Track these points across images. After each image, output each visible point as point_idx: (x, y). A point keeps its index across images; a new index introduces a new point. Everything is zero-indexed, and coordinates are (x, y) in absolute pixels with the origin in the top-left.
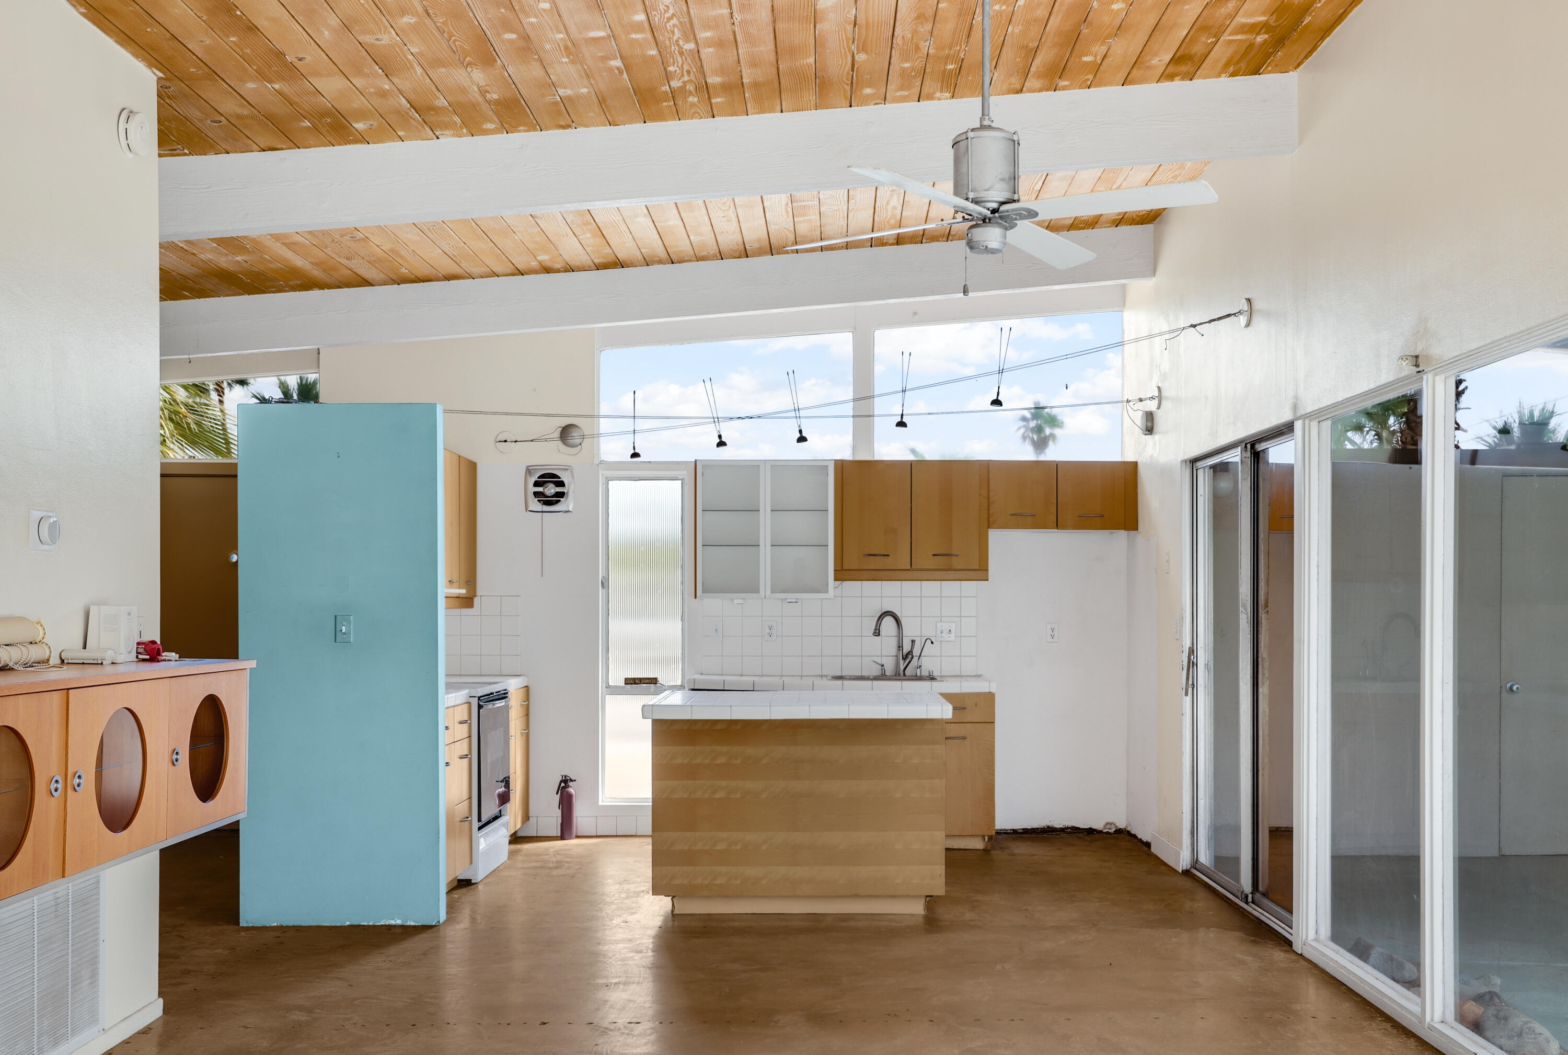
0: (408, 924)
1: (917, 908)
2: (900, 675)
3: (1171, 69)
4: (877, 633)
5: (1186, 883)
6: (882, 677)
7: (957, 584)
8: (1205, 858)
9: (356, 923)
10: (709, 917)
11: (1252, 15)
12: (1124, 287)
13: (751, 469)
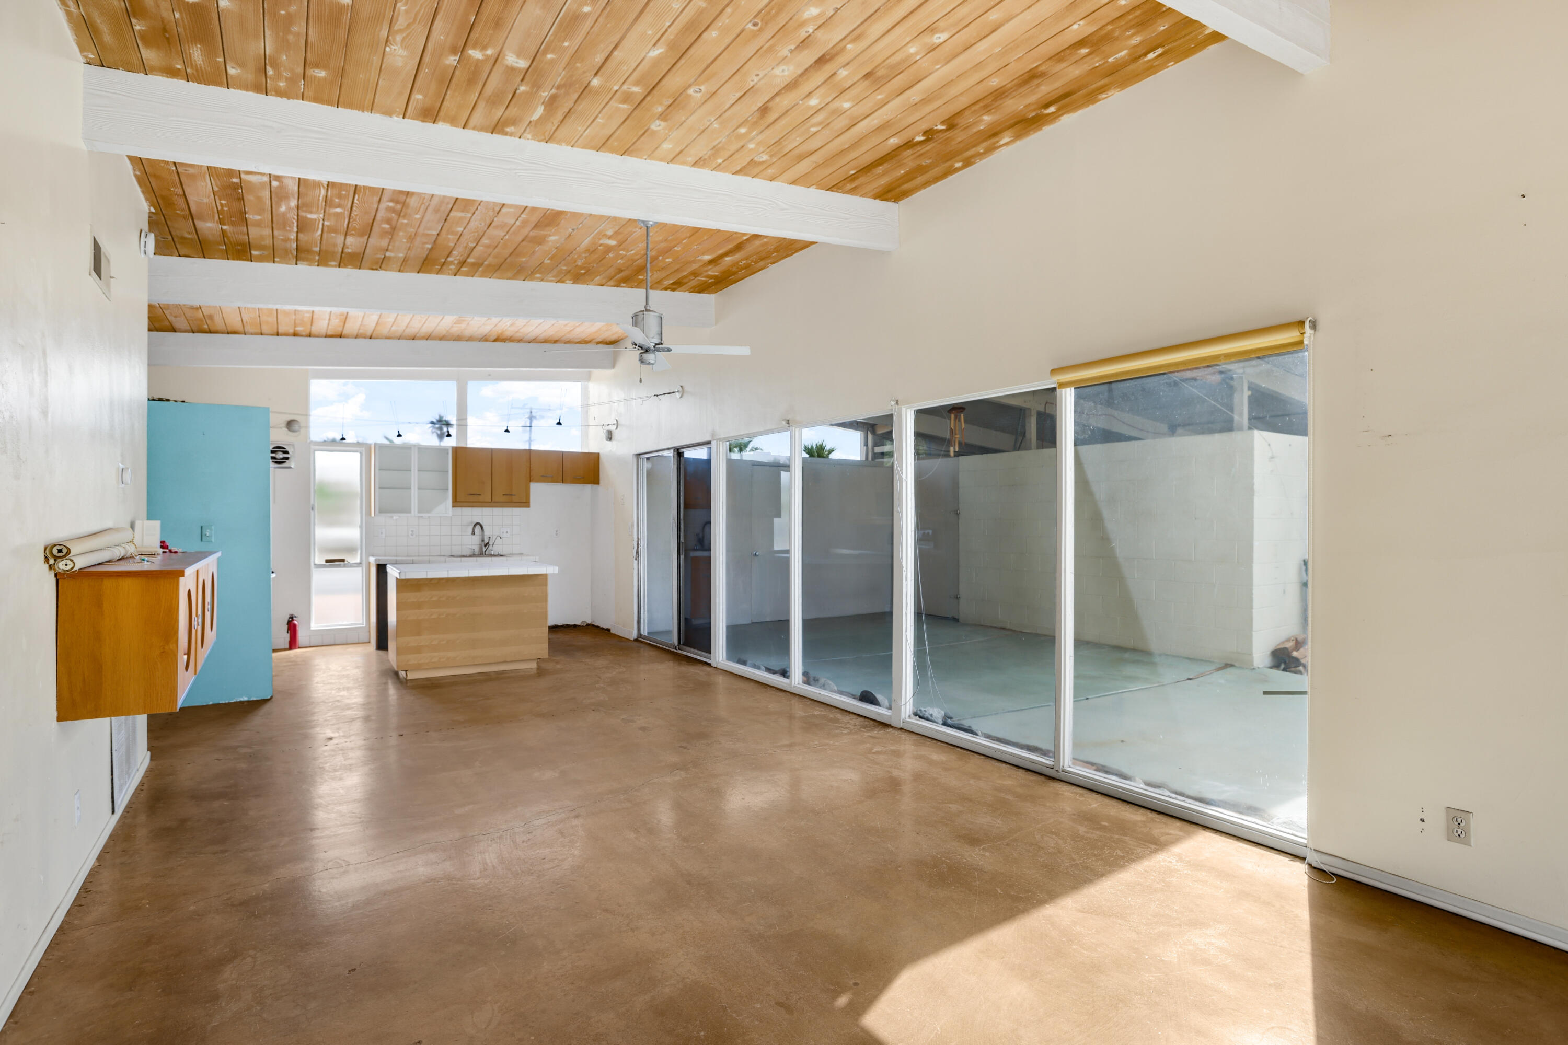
0: (252, 699)
1: (534, 665)
2: (482, 554)
3: (670, 286)
4: (473, 534)
5: (637, 644)
6: (473, 555)
7: (511, 509)
8: (645, 632)
9: (216, 702)
10: (428, 679)
11: (714, 272)
12: (590, 372)
13: (407, 448)
